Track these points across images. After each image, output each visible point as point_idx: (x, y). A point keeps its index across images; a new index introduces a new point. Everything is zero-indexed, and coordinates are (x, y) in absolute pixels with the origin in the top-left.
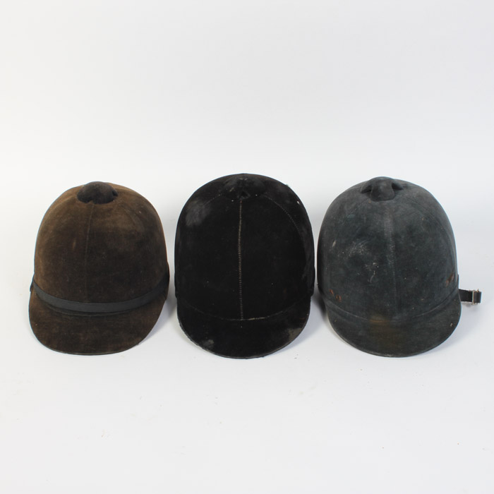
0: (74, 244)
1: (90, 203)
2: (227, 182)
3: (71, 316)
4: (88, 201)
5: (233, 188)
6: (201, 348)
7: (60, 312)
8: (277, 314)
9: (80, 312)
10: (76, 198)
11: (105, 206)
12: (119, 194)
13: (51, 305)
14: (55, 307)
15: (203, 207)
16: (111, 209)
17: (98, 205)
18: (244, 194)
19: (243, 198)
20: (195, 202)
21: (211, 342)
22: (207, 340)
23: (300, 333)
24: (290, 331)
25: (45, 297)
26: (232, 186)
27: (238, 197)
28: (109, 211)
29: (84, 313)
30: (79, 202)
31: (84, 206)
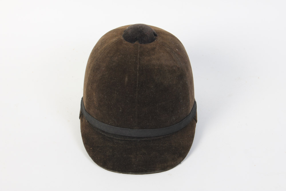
0: (126, 79)
1: (136, 43)
3: (121, 140)
4: (135, 41)
7: (112, 137)
9: (130, 137)
10: (122, 38)
11: (149, 46)
12: (158, 35)
13: (103, 131)
14: (107, 133)
16: (155, 48)
17: (143, 45)
25: (98, 124)
28: (153, 49)
29: (133, 138)
30: (126, 42)
31: (130, 45)
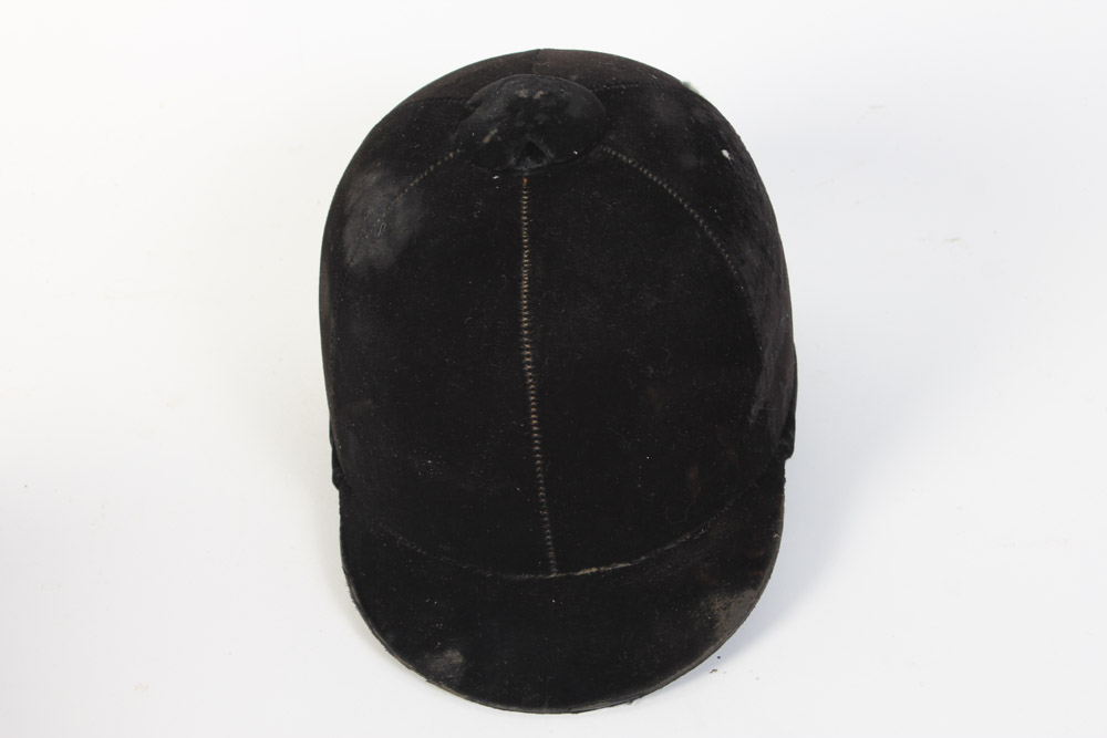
2: (477, 104)
5: (493, 132)
6: (424, 679)
8: (671, 546)
15: (400, 201)
18: (532, 151)
19: (530, 164)
20: (373, 178)
21: (455, 657)
22: (442, 649)
23: (752, 606)
24: (718, 605)
26: (490, 123)
27: (513, 161)
